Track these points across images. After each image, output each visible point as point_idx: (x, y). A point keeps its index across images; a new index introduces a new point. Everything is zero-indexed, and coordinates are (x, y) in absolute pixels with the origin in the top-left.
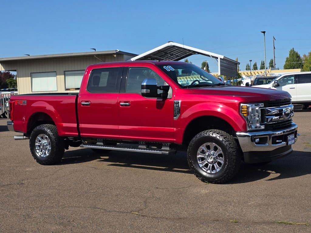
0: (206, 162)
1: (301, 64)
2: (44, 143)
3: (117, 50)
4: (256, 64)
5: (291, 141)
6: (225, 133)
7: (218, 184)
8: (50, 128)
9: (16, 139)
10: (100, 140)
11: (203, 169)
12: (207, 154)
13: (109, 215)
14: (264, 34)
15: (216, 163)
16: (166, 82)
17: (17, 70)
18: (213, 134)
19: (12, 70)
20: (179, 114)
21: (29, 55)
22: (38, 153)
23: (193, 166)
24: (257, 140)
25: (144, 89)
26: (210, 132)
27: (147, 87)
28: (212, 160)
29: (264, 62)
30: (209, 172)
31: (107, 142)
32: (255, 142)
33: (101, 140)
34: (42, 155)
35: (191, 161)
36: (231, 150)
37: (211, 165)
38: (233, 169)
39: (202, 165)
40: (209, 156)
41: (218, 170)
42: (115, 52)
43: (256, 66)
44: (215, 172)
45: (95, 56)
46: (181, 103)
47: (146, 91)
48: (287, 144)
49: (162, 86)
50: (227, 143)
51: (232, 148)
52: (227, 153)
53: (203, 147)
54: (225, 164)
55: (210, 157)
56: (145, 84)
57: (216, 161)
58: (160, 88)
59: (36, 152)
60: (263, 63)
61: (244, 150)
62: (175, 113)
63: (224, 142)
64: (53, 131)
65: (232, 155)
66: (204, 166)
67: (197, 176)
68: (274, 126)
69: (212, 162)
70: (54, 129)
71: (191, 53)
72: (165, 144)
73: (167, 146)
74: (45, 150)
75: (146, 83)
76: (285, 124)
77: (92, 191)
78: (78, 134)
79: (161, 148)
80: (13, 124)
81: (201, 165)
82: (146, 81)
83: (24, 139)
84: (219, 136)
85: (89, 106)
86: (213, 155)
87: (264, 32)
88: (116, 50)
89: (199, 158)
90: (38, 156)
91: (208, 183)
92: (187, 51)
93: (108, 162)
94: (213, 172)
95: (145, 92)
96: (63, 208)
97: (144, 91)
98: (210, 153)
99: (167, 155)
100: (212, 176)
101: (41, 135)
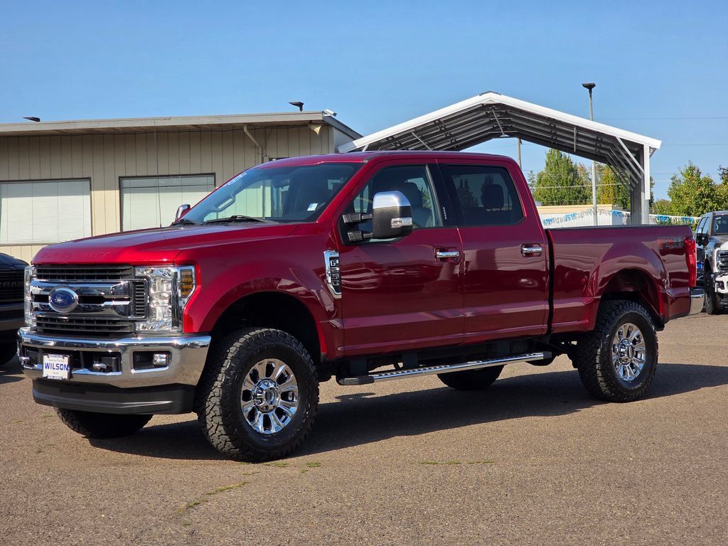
1: (579, 192)
3: (327, 110)
5: (56, 371)
14: (590, 92)
21: (37, 120)
42: (320, 118)
45: (245, 129)
87: (590, 87)
88: (323, 112)
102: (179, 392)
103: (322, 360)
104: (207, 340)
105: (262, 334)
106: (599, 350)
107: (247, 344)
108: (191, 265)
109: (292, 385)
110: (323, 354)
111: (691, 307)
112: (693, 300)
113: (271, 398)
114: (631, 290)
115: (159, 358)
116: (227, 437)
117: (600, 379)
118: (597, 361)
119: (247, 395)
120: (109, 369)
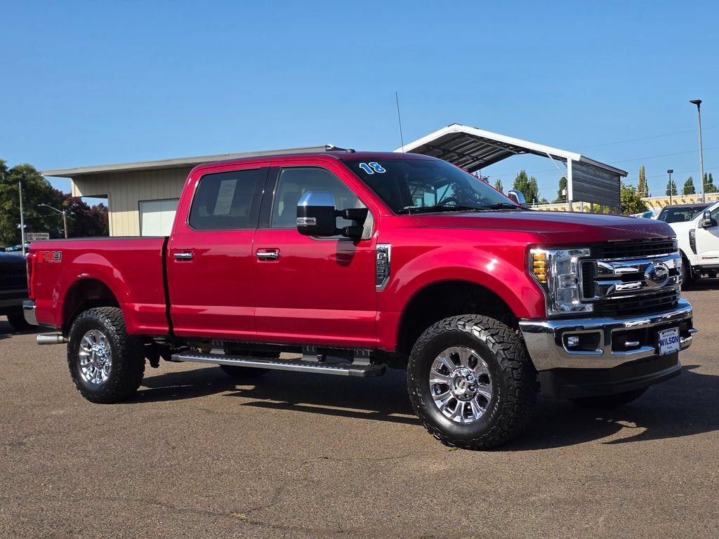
0: (452, 396)
2: (97, 350)
4: (692, 182)
5: (669, 345)
6: (497, 322)
7: (479, 449)
8: (110, 316)
9: (41, 343)
10: (218, 344)
11: (444, 412)
12: (453, 376)
13: (173, 519)
14: (699, 107)
15: (474, 397)
16: (361, 200)
17: (109, 196)
18: (464, 325)
19: (98, 194)
20: (389, 278)
22: (85, 374)
23: (421, 406)
24: (572, 341)
25: (304, 217)
26: (459, 320)
27: (311, 211)
28: (463, 391)
29: (710, 175)
30: (457, 419)
31: (234, 348)
32: (566, 344)
33: (220, 343)
34: (94, 380)
35: (416, 394)
36: (507, 364)
37: (463, 403)
38: (514, 412)
39: (442, 404)
40: (458, 379)
41: (479, 415)
43: (692, 184)
44: (471, 421)
46: (393, 249)
47: (307, 221)
48: (657, 351)
49: (349, 210)
50: (498, 347)
51: (510, 360)
52: (499, 372)
53: (443, 359)
54: (494, 399)
55: (461, 383)
56: (305, 204)
57: (475, 394)
58: (342, 214)
59: (80, 371)
60: (708, 179)
61: (541, 364)
62: (380, 275)
63: (490, 345)
64: (116, 323)
65: (510, 378)
66: (447, 406)
67: (431, 432)
68: (622, 306)
69: (465, 395)
70: (119, 318)
71: (507, 150)
72: (360, 352)
73: (365, 357)
74: (100, 368)
75: (309, 202)
76: (654, 302)
77: (168, 463)
78: (167, 329)
79: (353, 361)
80: (34, 307)
81: (439, 404)
82: (308, 196)
83: (59, 342)
84: (479, 329)
85: (191, 262)
86: (467, 377)
87: (698, 103)
88: (326, 146)
89: (435, 385)
90: (86, 380)
91: (456, 448)
92: (499, 145)
93: (247, 398)
94: (466, 421)
95: (305, 223)
96: (78, 501)
97: (304, 221)
98: (460, 372)
99: (360, 377)
100: (465, 431)
101: (93, 332)
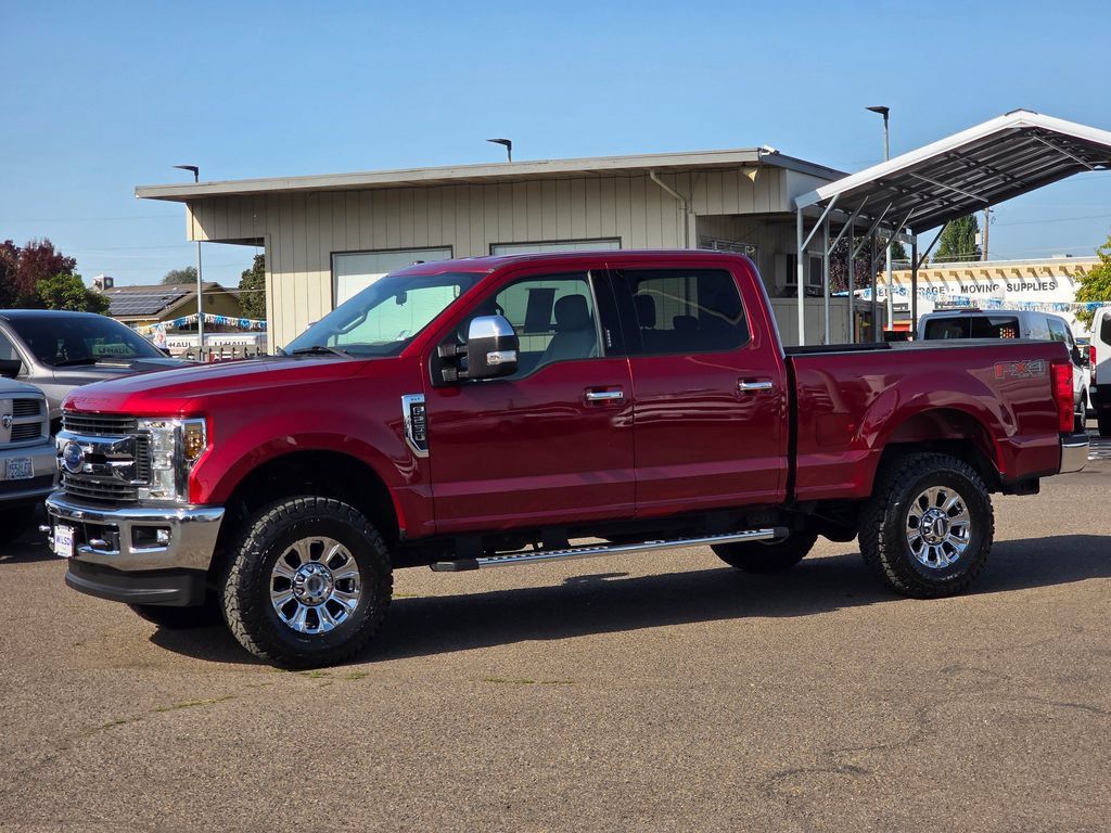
3: (766, 147)
5: (64, 546)
17: (266, 241)
42: (754, 158)
45: (652, 176)
88: (759, 150)
102: (186, 579)
103: (401, 538)
104: (219, 513)
105: (303, 504)
106: (882, 525)
107: (279, 517)
108: (199, 417)
109: (351, 570)
110: (402, 530)
111: (1063, 460)
112: (1064, 450)
113: (318, 588)
114: (959, 436)
115: (162, 535)
116: (248, 637)
117: (885, 565)
118: (880, 541)
119: (283, 584)
120: (109, 548)
